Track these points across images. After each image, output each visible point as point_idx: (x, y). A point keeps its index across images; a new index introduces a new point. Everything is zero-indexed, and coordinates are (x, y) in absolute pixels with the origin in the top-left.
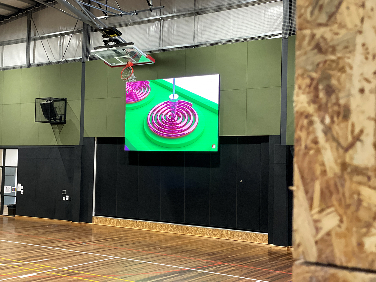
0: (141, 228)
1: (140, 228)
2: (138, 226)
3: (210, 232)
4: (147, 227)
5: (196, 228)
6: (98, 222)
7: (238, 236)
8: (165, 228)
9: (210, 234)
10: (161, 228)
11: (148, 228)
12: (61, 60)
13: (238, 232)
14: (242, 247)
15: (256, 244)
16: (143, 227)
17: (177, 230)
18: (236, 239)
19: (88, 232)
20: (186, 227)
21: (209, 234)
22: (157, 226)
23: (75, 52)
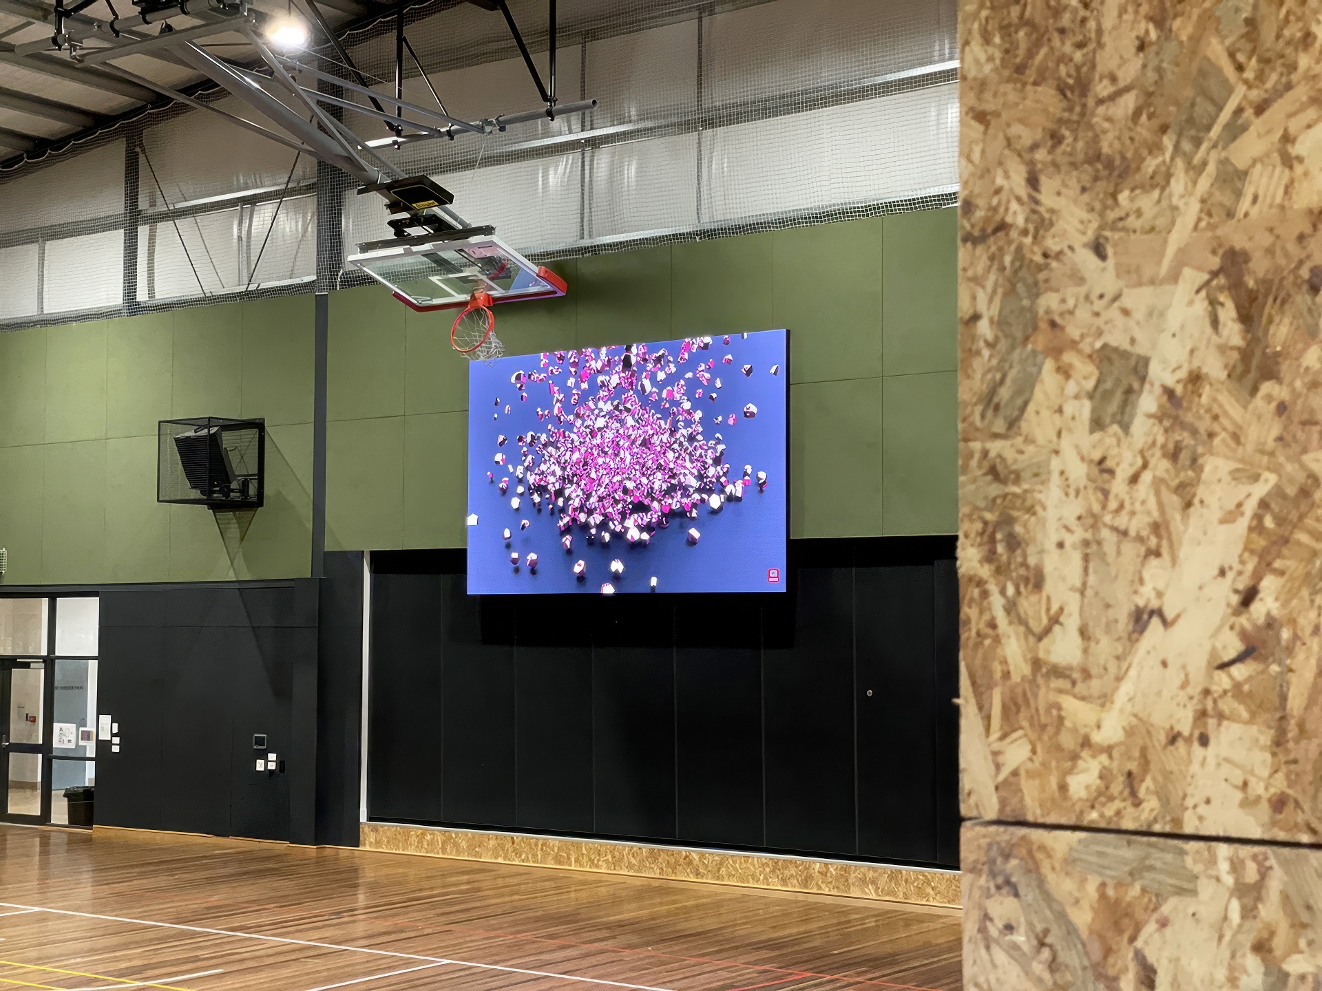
0: (528, 861)
1: (523, 861)
2: (518, 853)
3: (768, 870)
4: (550, 858)
5: (716, 858)
6: (378, 843)
7: (863, 881)
8: (610, 859)
9: (765, 878)
10: (598, 860)
11: (552, 862)
12: (243, 288)
13: (862, 870)
14: (877, 921)
15: (925, 910)
16: (535, 856)
17: (653, 866)
18: (855, 892)
19: (348, 879)
20: (684, 854)
21: (762, 877)
22: (583, 854)
23: (293, 260)
